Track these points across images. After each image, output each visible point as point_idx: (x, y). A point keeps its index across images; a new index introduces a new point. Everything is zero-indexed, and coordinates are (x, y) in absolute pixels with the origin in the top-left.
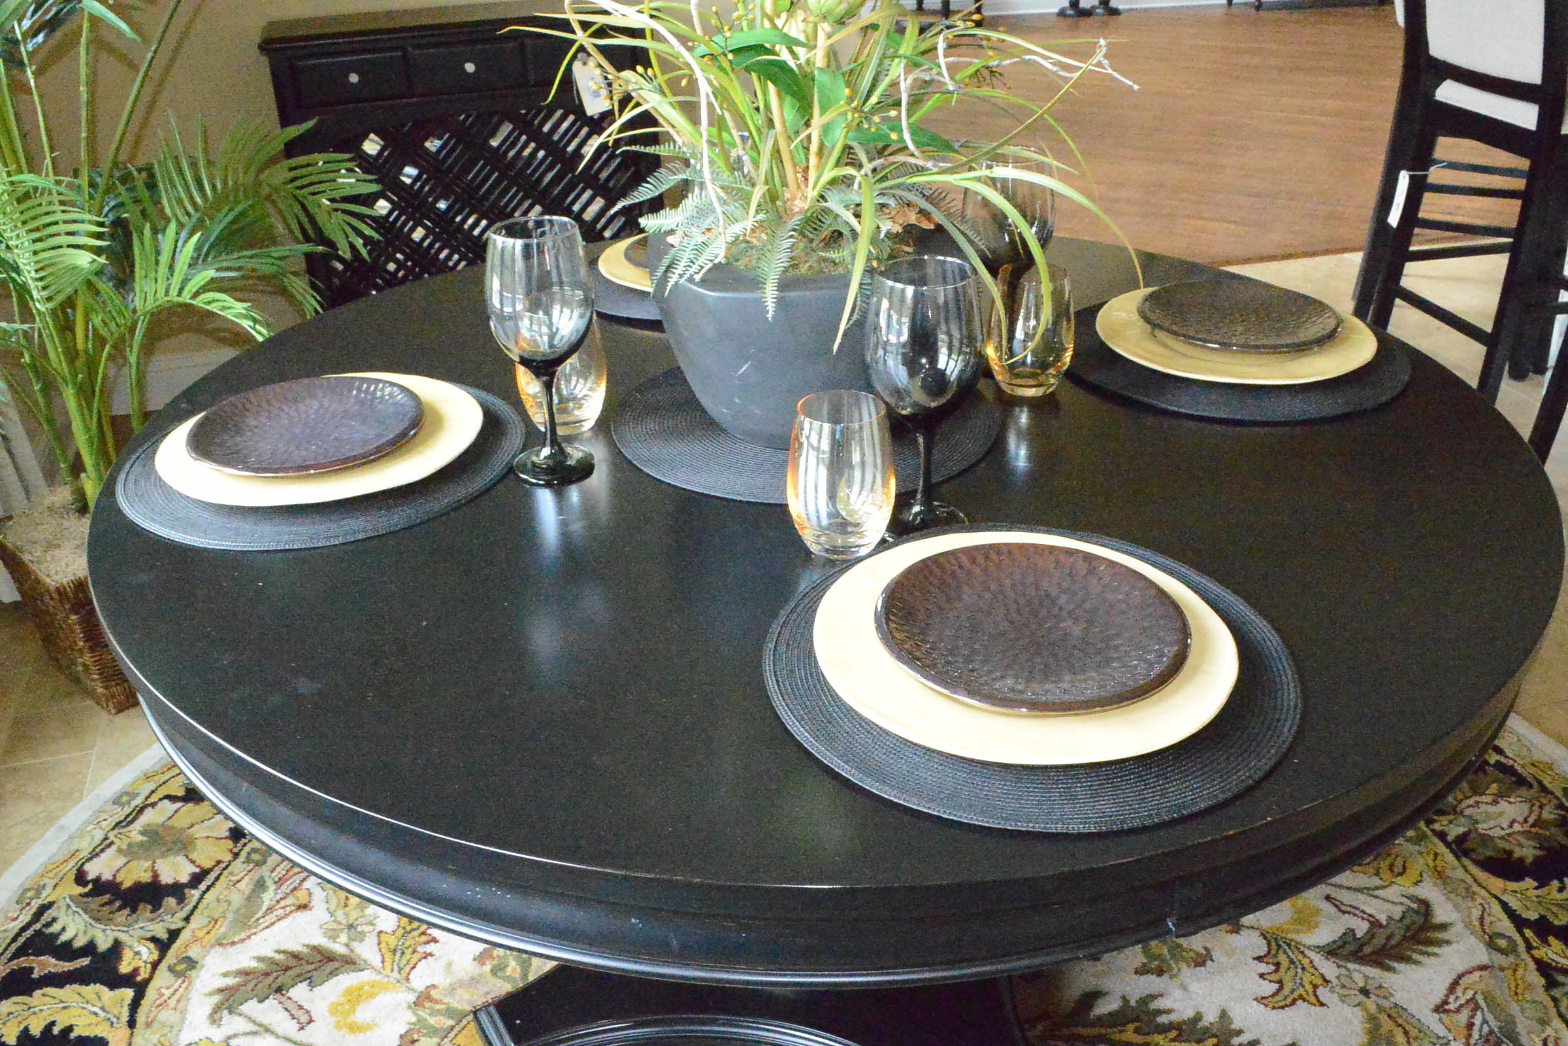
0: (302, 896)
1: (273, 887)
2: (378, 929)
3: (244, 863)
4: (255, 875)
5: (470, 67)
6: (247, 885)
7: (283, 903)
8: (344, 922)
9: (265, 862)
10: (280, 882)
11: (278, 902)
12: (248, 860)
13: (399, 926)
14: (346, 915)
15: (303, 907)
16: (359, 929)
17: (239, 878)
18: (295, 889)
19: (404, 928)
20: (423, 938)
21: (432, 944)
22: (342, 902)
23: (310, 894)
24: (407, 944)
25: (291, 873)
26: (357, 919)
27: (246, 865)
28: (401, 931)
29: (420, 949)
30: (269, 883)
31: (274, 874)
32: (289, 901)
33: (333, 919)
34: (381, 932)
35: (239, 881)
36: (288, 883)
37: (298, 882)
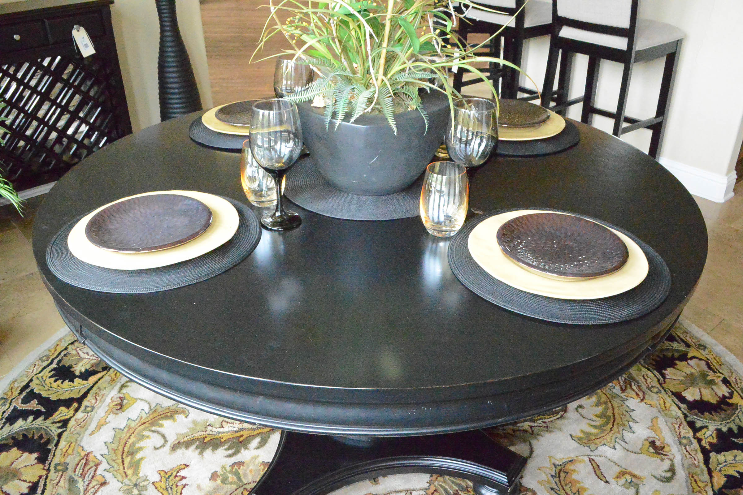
0: (98, 478)
1: (80, 480)
2: (151, 482)
3: (55, 473)
4: (67, 475)
5: (17, 37)
6: (65, 482)
7: (91, 485)
8: (131, 484)
9: (67, 469)
10: (83, 476)
12: (57, 471)
13: (161, 477)
15: (104, 484)
16: (141, 485)
17: (57, 481)
19: (165, 477)
20: (177, 479)
21: (184, 479)
23: (103, 476)
26: (137, 481)
27: (57, 474)
28: (164, 479)
29: (179, 484)
30: (76, 478)
31: (77, 473)
32: (94, 483)
34: (153, 483)
35: (58, 483)
36: (88, 475)
37: (93, 472)
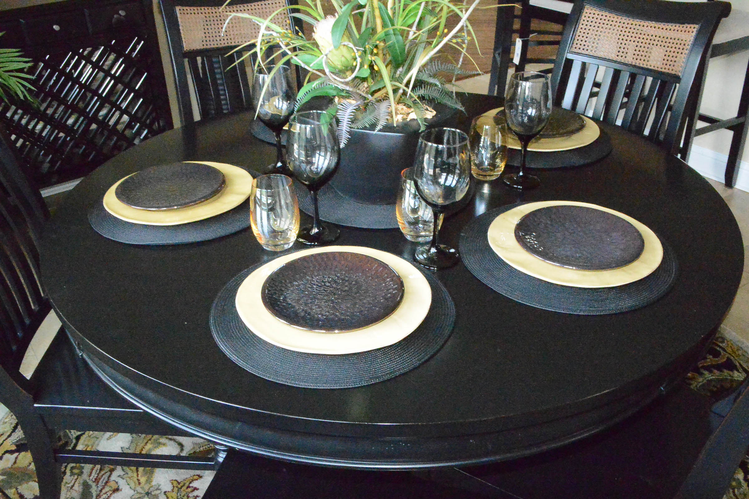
0: (113, 485)
2: (163, 491)
7: (104, 491)
8: (143, 492)
10: (97, 481)
11: (101, 491)
13: (174, 487)
14: (142, 488)
15: (117, 490)
16: (153, 493)
18: (107, 482)
19: (177, 487)
20: (190, 490)
21: (196, 491)
22: (137, 482)
23: (117, 483)
24: (183, 494)
25: (101, 475)
28: (176, 489)
29: (190, 495)
30: (90, 483)
31: (91, 478)
32: (107, 489)
33: (136, 492)
34: (165, 492)
36: (102, 480)
37: (107, 478)
